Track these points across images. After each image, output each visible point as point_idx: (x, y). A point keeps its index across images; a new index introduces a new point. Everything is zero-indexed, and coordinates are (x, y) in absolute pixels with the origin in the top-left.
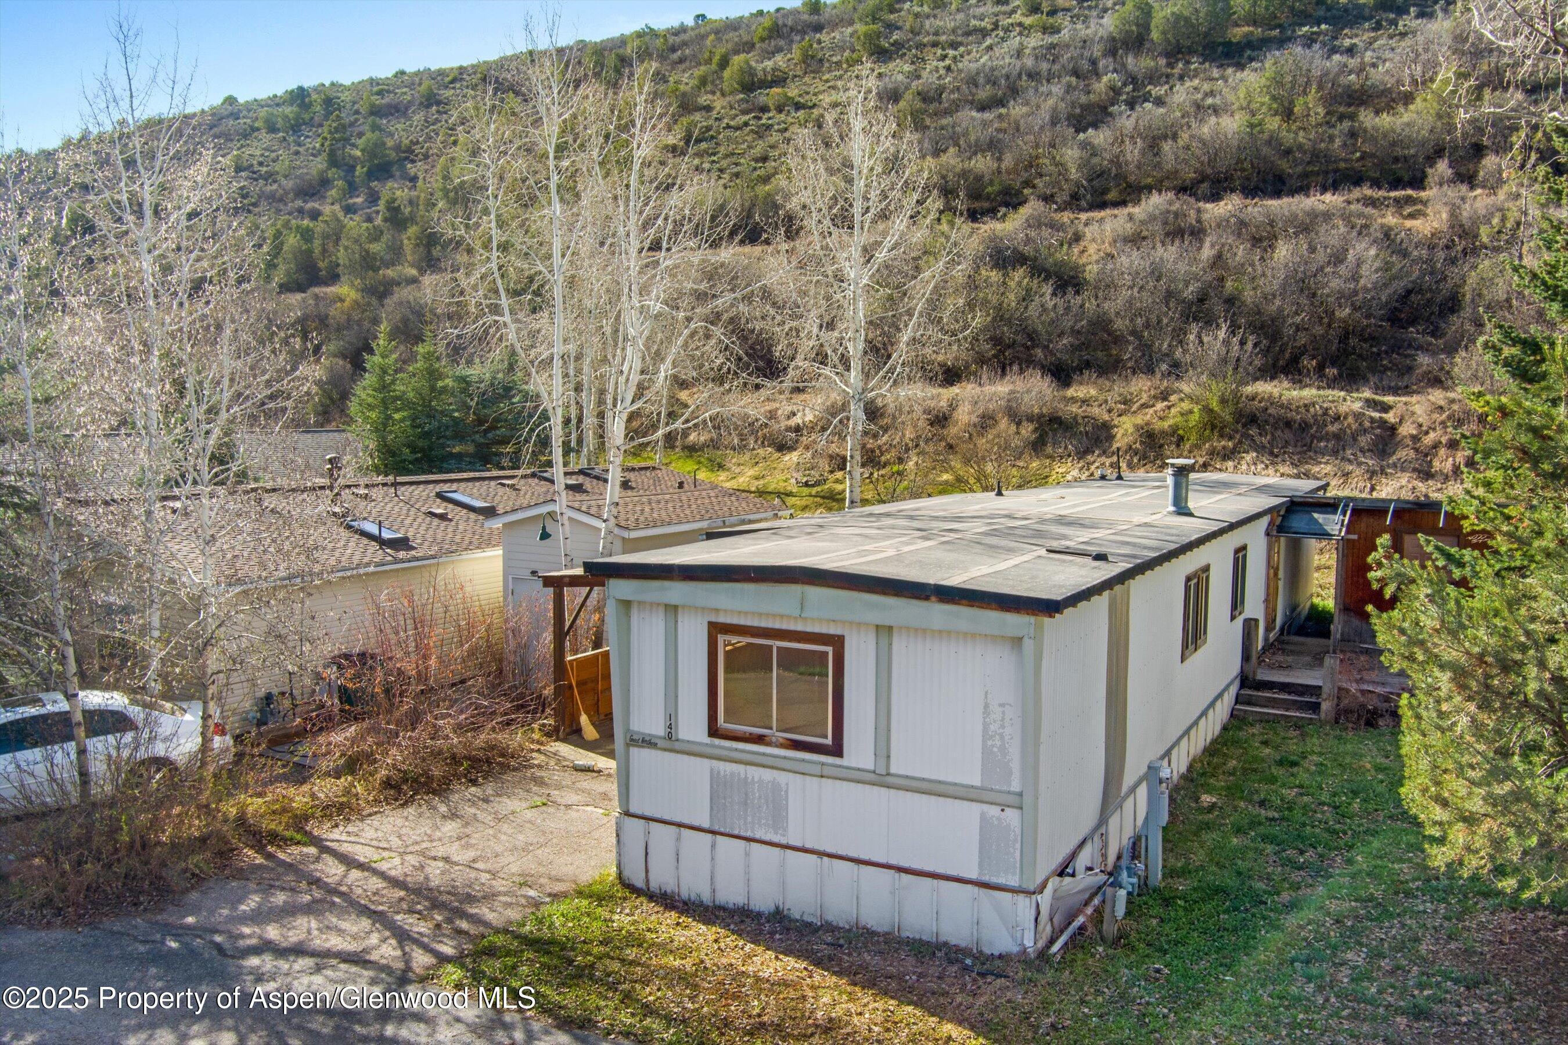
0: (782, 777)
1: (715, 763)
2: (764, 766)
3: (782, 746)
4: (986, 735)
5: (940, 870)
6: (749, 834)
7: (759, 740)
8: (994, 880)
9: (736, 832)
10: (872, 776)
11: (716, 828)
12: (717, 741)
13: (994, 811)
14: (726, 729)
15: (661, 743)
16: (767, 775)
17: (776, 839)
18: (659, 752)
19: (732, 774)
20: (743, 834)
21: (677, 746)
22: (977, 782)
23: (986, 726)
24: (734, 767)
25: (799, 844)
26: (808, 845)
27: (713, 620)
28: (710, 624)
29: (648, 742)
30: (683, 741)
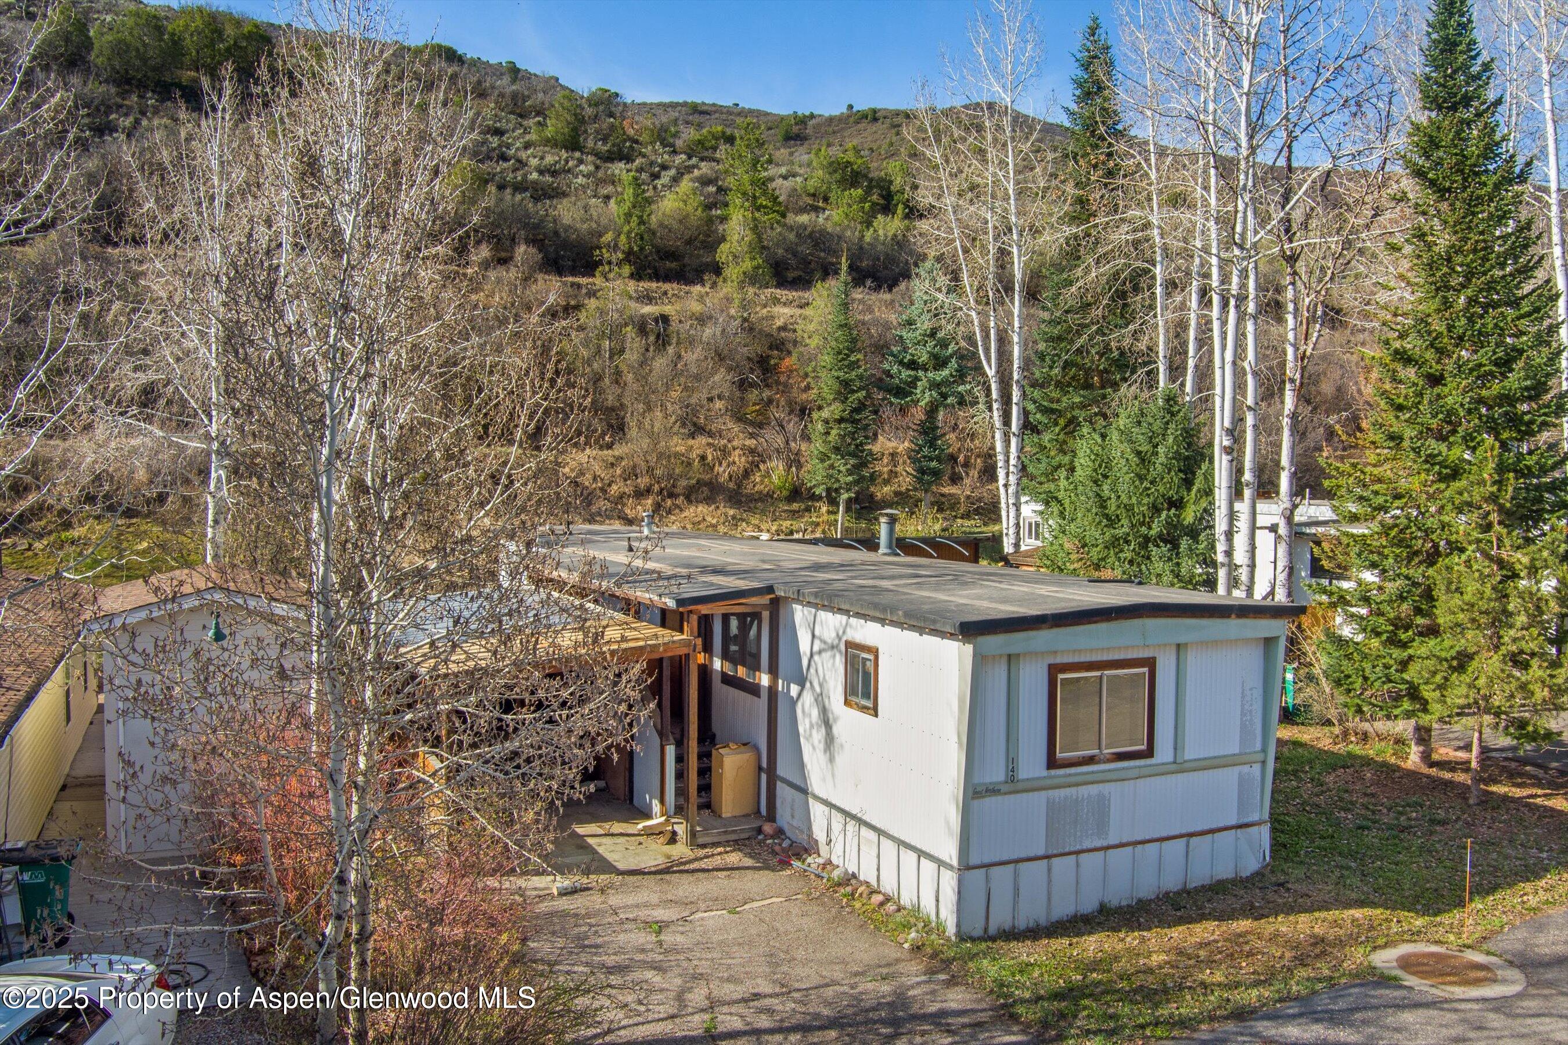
0: (1105, 788)
1: (1050, 792)
2: (1092, 783)
3: (1109, 761)
4: (1243, 714)
5: (1214, 826)
6: (1078, 847)
7: (1091, 760)
8: (1246, 820)
9: (1067, 850)
10: (1173, 767)
11: (1050, 852)
12: (1053, 772)
13: (1246, 769)
14: (1064, 759)
15: (1004, 788)
16: (1093, 790)
17: (1098, 843)
18: (1000, 798)
19: (1066, 798)
20: (1072, 849)
21: (1020, 786)
22: (1237, 751)
23: (1243, 705)
24: (1067, 791)
25: (1117, 842)
26: (1124, 841)
27: (1052, 661)
28: (1050, 666)
29: (992, 791)
30: (1023, 780)
